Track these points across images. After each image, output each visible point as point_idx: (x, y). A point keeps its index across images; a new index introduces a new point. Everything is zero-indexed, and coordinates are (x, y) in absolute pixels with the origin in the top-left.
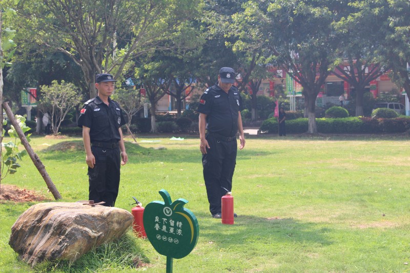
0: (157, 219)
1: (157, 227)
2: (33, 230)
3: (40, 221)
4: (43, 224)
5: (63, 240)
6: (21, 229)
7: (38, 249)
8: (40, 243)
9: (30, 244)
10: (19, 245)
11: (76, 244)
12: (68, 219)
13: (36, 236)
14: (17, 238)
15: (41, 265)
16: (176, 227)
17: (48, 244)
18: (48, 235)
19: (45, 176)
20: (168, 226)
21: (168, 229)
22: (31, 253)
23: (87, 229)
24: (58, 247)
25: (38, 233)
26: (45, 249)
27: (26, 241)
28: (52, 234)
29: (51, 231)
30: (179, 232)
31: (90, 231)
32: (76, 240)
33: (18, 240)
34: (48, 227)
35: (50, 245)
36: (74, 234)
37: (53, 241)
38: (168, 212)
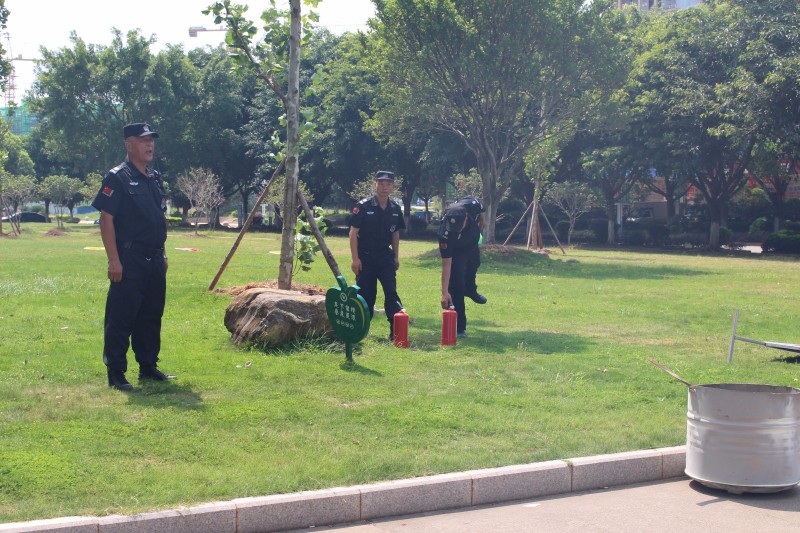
0: (336, 305)
1: (336, 311)
2: (242, 312)
3: (248, 304)
4: (250, 307)
5: (264, 322)
6: (233, 310)
7: (243, 329)
8: (247, 324)
9: (238, 325)
10: (231, 324)
11: (276, 327)
12: (271, 302)
13: (244, 318)
14: (230, 318)
15: (244, 344)
16: (351, 313)
17: (252, 325)
18: (253, 317)
20: (345, 311)
21: (345, 315)
22: (238, 334)
23: (291, 314)
24: (259, 329)
25: (246, 315)
26: (249, 329)
27: (236, 321)
28: (256, 316)
29: (256, 313)
30: (353, 317)
31: (295, 317)
32: (276, 323)
33: (230, 320)
34: (254, 308)
36: (274, 317)
37: (256, 322)
38: (344, 298)
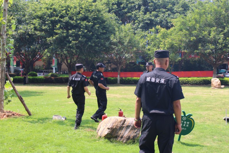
2: (121, 128)
3: (123, 124)
4: (125, 125)
5: (137, 131)
6: (115, 128)
7: (125, 135)
8: (126, 133)
9: (120, 134)
10: (115, 134)
13: (123, 130)
14: (113, 132)
16: (186, 124)
17: (130, 133)
18: (129, 130)
19: (24, 105)
20: (183, 124)
22: (122, 137)
24: (135, 134)
25: (124, 129)
26: (129, 135)
27: (118, 132)
28: (131, 129)
29: (130, 128)
30: (187, 126)
33: (114, 132)
34: (128, 127)
35: (131, 133)
38: (184, 119)
